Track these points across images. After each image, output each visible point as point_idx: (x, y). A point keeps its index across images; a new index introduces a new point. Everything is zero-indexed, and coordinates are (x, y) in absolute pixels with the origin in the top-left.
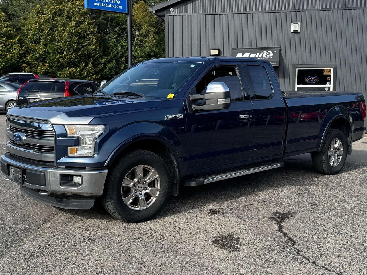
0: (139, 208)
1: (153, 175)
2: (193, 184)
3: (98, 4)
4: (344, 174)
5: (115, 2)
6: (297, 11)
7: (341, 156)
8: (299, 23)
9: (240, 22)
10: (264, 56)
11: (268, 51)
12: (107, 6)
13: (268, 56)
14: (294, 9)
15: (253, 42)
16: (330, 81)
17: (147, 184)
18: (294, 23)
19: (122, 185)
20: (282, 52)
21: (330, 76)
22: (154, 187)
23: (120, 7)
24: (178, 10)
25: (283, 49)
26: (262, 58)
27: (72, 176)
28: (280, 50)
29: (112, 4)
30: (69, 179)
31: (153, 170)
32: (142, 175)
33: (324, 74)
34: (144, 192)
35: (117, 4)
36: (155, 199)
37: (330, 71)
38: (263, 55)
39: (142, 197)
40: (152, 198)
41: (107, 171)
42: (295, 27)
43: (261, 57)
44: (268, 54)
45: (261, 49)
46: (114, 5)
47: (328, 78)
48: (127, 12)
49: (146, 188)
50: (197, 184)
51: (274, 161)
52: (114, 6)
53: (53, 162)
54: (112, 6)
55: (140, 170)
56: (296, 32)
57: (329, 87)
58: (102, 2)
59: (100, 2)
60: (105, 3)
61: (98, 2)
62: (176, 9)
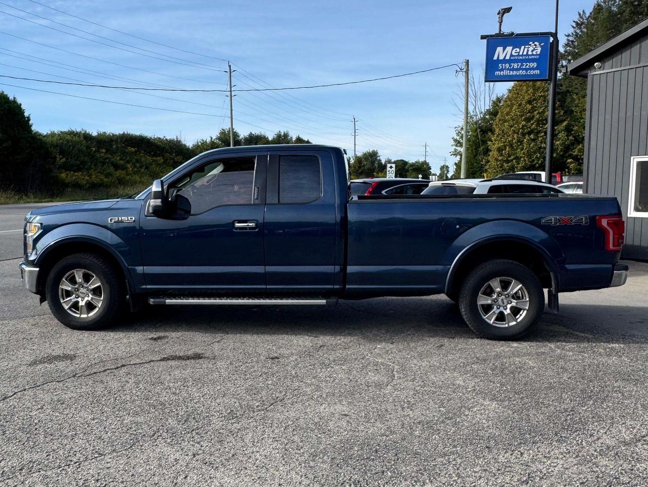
5: (529, 66)
12: (515, 73)
23: (538, 72)
24: (608, 64)
29: (523, 69)
35: (533, 69)
46: (526, 70)
48: (548, 78)
52: (527, 72)
54: (524, 72)
58: (508, 69)
59: (505, 69)
60: (513, 69)
61: (502, 70)
62: (604, 63)
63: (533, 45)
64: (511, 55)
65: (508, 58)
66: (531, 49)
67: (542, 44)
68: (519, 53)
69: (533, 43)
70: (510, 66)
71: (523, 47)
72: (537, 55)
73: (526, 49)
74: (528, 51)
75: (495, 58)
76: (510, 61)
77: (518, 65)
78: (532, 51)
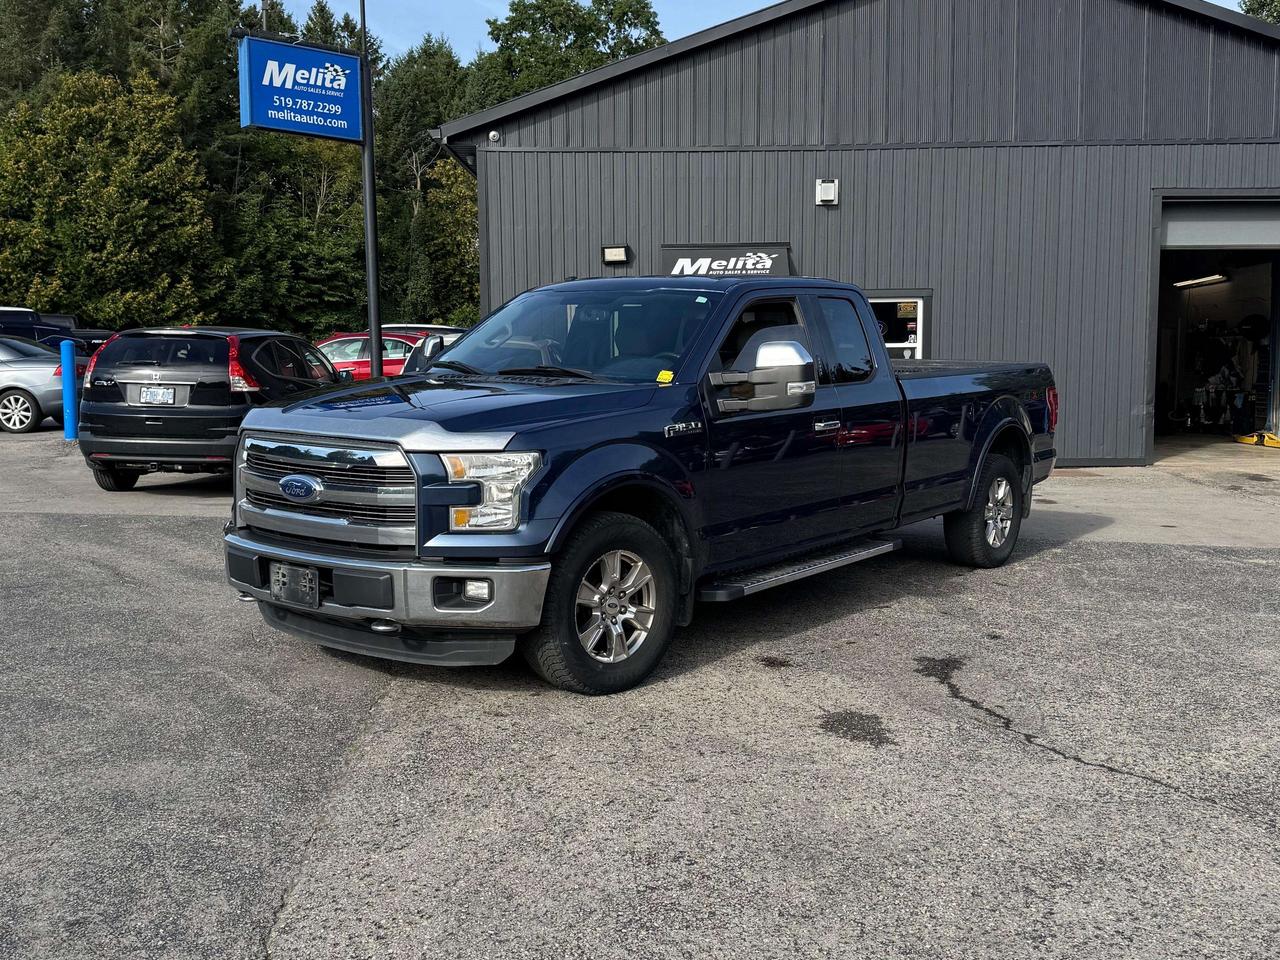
0: (612, 658)
1: (640, 574)
2: (721, 596)
3: (280, 115)
4: (1017, 566)
5: (329, 110)
6: (831, 148)
7: (1009, 522)
8: (836, 181)
9: (682, 173)
10: (749, 265)
11: (759, 254)
12: (305, 119)
13: (759, 266)
14: (822, 143)
15: (719, 227)
16: (915, 333)
17: (628, 597)
18: (823, 182)
19: (578, 601)
20: (795, 256)
21: (915, 320)
22: (641, 604)
23: (343, 124)
24: (513, 136)
25: (795, 247)
26: (744, 272)
27: (462, 581)
28: (789, 250)
29: (319, 115)
30: (455, 590)
31: (640, 564)
32: (617, 576)
33: (900, 315)
34: (621, 617)
35: (334, 116)
36: (644, 635)
37: (915, 308)
38: (745, 264)
39: (617, 630)
40: (636, 633)
41: (549, 566)
42: (825, 192)
43: (742, 270)
44: (758, 262)
45: (740, 249)
46: (325, 116)
47: (910, 325)
48: (361, 139)
49: (623, 606)
50: (730, 595)
51: (876, 538)
52: (326, 121)
53: (412, 547)
54: (320, 121)
55: (613, 563)
56: (827, 204)
57: (913, 350)
58: (291, 109)
59: (286, 107)
60: (300, 111)
61: (280, 109)
62: (504, 133)
63: (331, 69)
64: (295, 82)
65: (289, 85)
66: (329, 77)
67: (347, 72)
68: (308, 79)
69: (332, 66)
70: (295, 103)
71: (314, 70)
72: (339, 90)
73: (320, 76)
74: (324, 79)
75: (266, 82)
76: (293, 94)
77: (309, 105)
78: (332, 81)
